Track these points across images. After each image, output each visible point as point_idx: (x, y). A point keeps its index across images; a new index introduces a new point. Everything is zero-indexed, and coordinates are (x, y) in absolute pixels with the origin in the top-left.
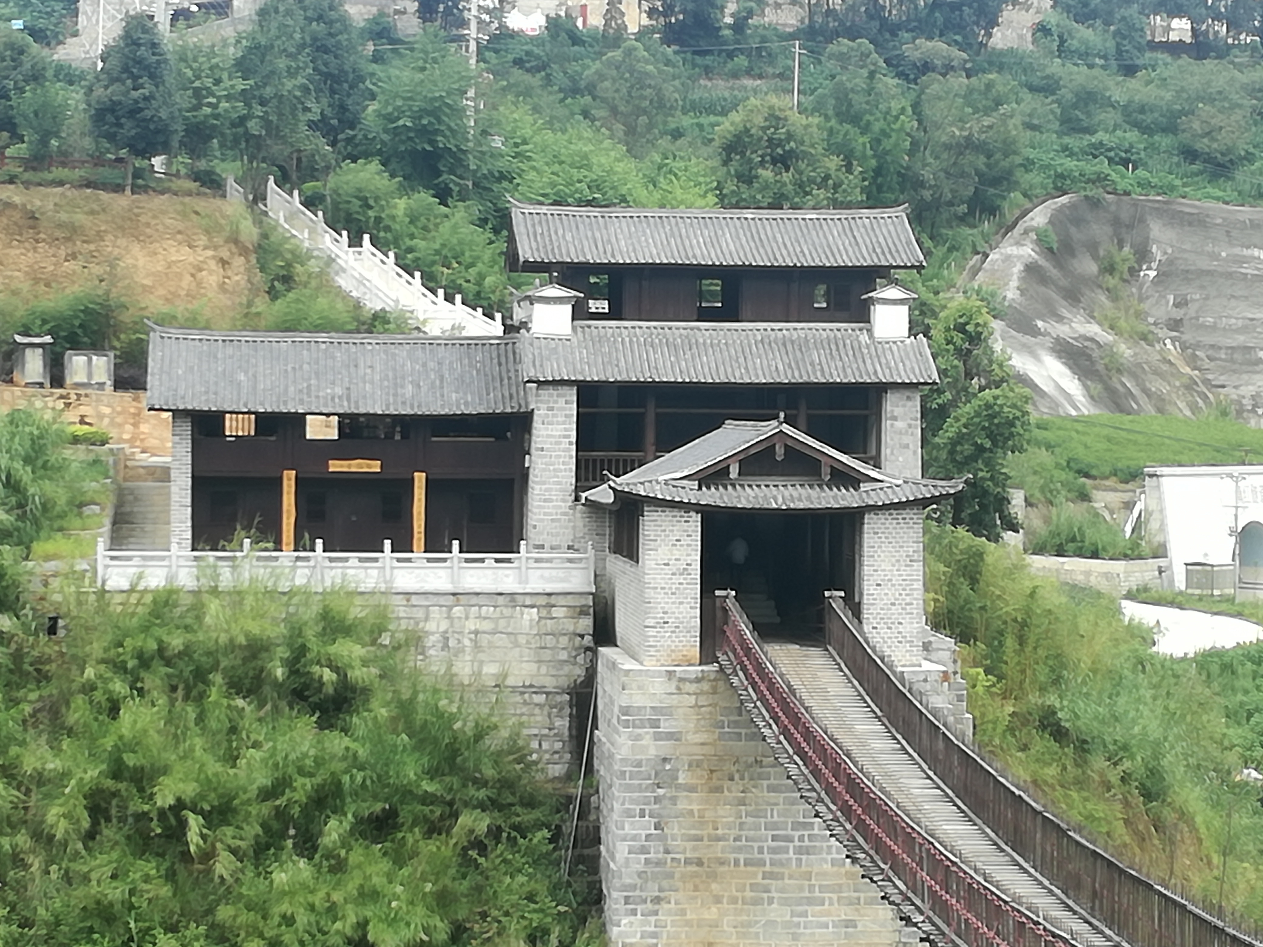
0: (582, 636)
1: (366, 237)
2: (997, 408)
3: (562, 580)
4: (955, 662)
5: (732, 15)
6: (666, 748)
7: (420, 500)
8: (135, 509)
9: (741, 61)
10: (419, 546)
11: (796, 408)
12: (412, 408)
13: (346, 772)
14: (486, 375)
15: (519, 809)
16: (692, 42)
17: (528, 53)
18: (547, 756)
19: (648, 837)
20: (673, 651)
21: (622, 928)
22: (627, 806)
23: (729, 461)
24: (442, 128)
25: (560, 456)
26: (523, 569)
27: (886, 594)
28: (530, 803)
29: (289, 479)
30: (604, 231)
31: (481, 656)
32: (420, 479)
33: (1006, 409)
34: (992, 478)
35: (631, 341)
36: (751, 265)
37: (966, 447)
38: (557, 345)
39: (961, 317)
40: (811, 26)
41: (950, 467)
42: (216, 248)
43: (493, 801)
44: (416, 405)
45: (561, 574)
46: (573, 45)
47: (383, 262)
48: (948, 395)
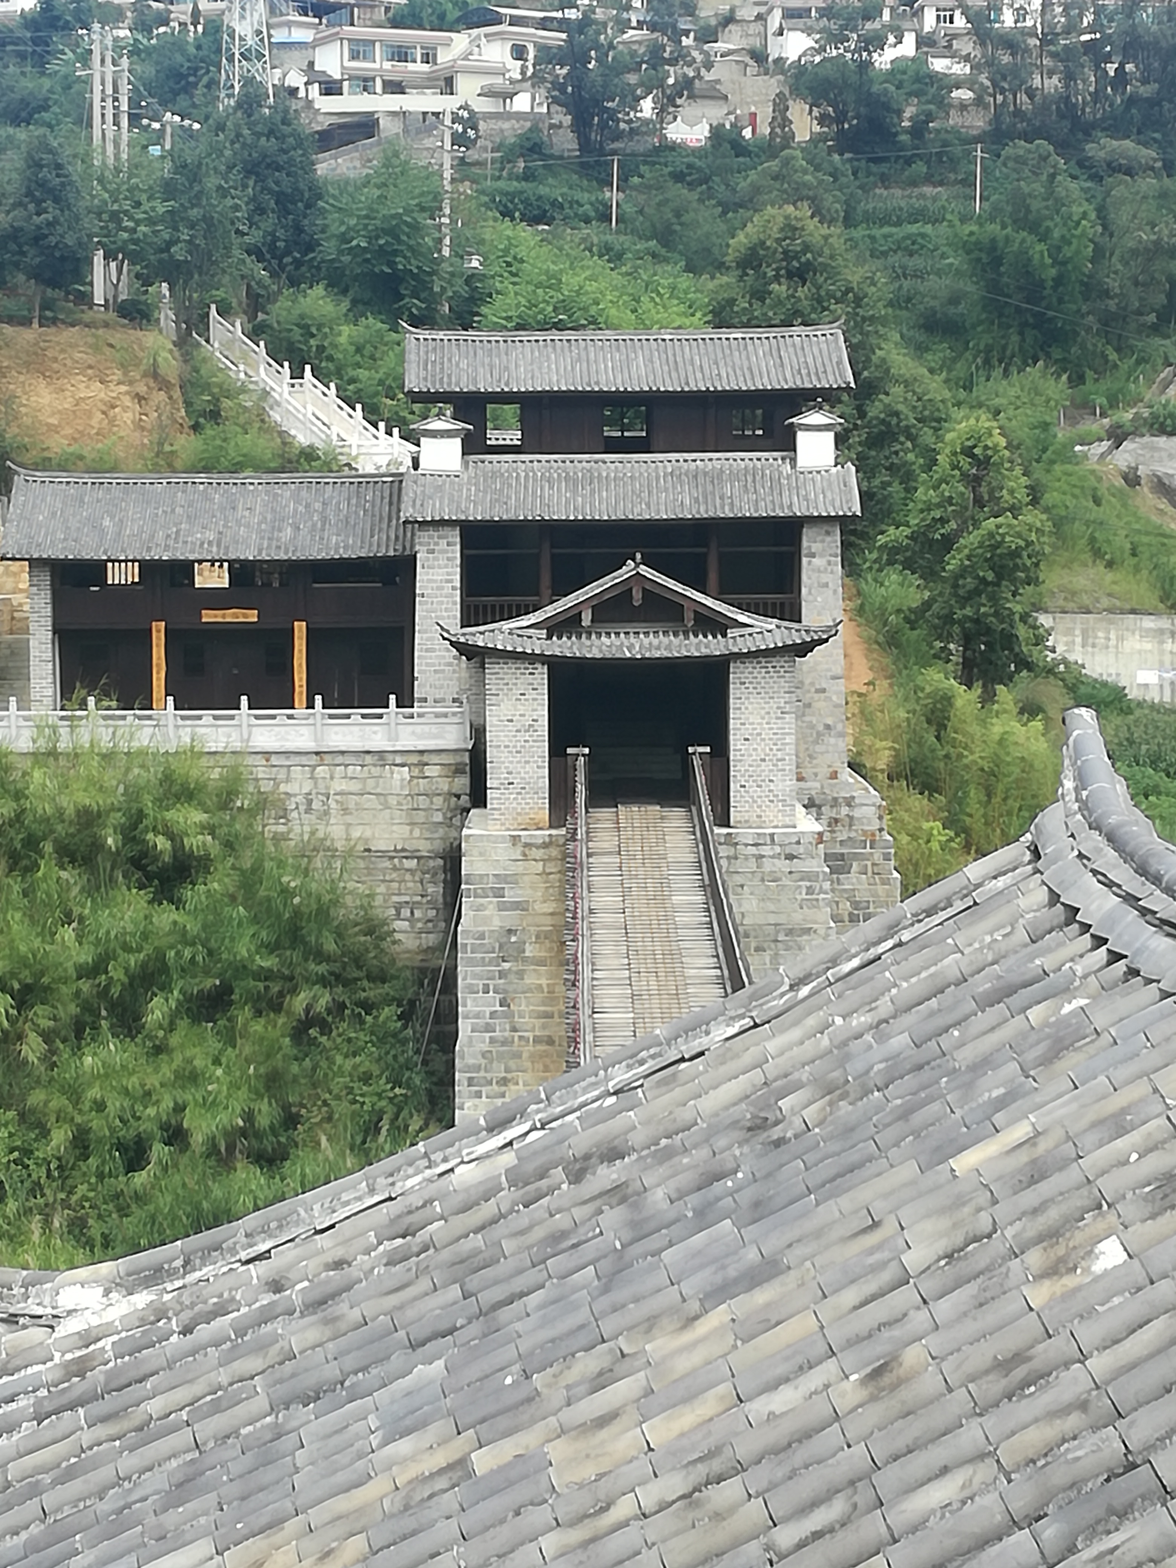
0: (458, 797)
1: (308, 368)
2: (999, 538)
3: (435, 737)
4: (880, 818)
5: (911, 119)
6: (511, 918)
7: (300, 651)
8: (10, 664)
9: (920, 168)
10: (300, 700)
11: (706, 546)
12: (286, 553)
13: (171, 947)
14: (373, 515)
15: (365, 983)
16: (867, 149)
17: (689, 166)
18: (420, 925)
19: (493, 1015)
20: (519, 814)
21: (466, 1111)
22: (469, 981)
23: (581, 607)
24: (403, 248)
25: (442, 603)
26: (393, 725)
27: (755, 750)
28: (380, 977)
29: (158, 631)
30: (504, 357)
31: (349, 819)
32: (300, 628)
33: (1008, 539)
34: (996, 614)
35: (527, 476)
36: (658, 390)
37: (969, 580)
38: (444, 482)
39: (968, 439)
40: (997, 129)
41: (952, 602)
42: (131, 383)
43: (338, 977)
44: (291, 549)
45: (434, 729)
46: (737, 156)
47: (325, 394)
48: (953, 525)
